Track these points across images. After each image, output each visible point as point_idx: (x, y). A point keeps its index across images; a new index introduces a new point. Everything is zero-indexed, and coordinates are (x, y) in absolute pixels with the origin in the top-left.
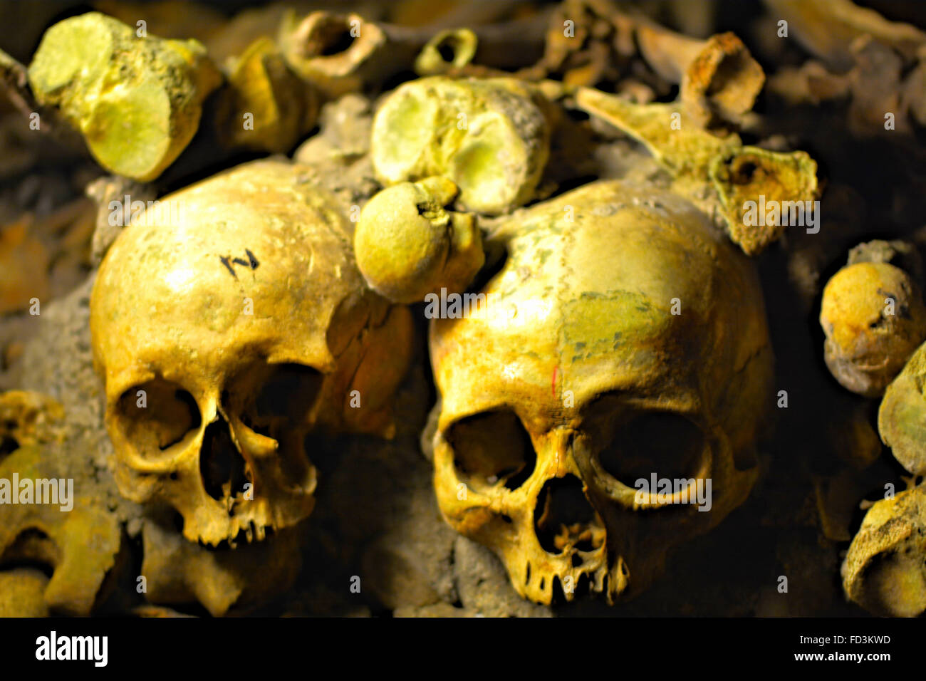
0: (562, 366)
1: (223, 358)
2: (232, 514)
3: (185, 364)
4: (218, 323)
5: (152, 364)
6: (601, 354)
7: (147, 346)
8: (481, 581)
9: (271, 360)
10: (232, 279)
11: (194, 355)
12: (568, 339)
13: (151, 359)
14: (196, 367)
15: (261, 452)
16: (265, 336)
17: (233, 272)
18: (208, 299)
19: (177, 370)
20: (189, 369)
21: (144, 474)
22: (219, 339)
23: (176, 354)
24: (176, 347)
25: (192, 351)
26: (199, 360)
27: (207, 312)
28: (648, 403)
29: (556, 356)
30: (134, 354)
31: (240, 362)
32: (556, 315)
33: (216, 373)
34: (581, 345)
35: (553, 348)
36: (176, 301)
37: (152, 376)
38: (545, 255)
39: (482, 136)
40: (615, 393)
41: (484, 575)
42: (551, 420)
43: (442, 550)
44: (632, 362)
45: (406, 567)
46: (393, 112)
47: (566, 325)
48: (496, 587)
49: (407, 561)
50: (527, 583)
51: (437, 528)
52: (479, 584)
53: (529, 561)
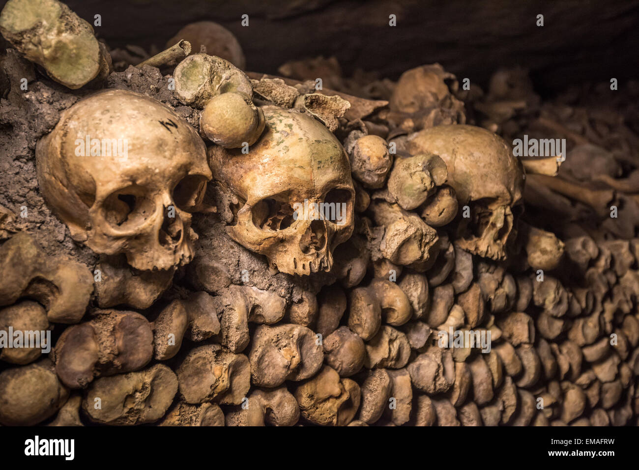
0: (314, 171)
1: (172, 172)
2: (175, 252)
3: (152, 176)
4: (167, 154)
5: (132, 177)
6: (327, 166)
7: (128, 167)
8: (254, 271)
9: (190, 173)
10: (169, 132)
11: (157, 171)
12: (315, 160)
13: (131, 174)
14: (158, 177)
15: (186, 219)
16: (189, 161)
17: (168, 129)
18: (161, 142)
19: (147, 179)
20: (154, 178)
21: (118, 238)
22: (169, 162)
23: (147, 170)
24: (147, 167)
25: (156, 169)
26: (159, 173)
27: (161, 148)
28: (342, 186)
29: (311, 167)
30: (118, 172)
31: (179, 174)
32: (309, 150)
33: (168, 180)
34: (320, 162)
35: (310, 164)
36: (145, 143)
37: (130, 183)
38: (290, 126)
39: (230, 80)
40: (334, 181)
41: (255, 269)
42: (310, 195)
43: (234, 260)
44: (337, 169)
45: (216, 271)
46: (184, 68)
47: (313, 154)
48: (261, 273)
49: (217, 268)
50: (296, 268)
51: (231, 251)
52: (253, 274)
53: (295, 258)
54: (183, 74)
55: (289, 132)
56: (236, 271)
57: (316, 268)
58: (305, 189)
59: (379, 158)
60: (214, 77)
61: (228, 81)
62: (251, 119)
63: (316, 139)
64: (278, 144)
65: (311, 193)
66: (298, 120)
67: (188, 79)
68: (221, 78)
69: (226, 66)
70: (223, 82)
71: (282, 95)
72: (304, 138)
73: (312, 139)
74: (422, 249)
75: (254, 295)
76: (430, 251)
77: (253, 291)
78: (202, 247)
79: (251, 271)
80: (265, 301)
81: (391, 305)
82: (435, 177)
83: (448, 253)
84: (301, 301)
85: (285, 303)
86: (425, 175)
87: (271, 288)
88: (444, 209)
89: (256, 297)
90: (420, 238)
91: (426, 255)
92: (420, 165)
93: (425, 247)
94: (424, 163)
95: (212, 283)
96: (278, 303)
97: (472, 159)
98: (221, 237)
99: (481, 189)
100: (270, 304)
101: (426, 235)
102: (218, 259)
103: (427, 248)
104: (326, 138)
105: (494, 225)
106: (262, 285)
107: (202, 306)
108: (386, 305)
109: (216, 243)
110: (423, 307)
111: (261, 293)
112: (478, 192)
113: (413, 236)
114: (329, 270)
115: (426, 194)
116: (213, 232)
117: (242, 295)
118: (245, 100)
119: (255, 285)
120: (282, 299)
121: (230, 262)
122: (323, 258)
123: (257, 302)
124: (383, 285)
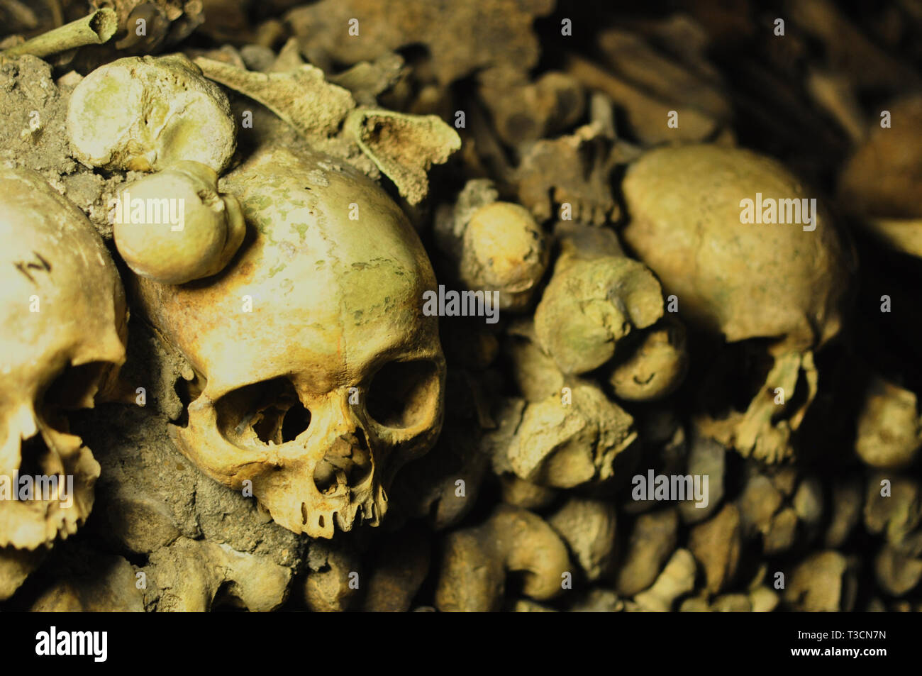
0: (345, 334)
2: (47, 516)
4: (27, 333)
6: (376, 319)
8: (226, 515)
10: (31, 284)
11: (6, 371)
12: (348, 310)
14: (8, 382)
15: (68, 451)
16: (72, 340)
17: (31, 279)
18: (14, 311)
22: (30, 351)
26: (10, 375)
27: (14, 324)
28: (411, 356)
29: (339, 325)
31: (51, 369)
32: (335, 288)
33: (29, 384)
34: (360, 313)
35: (336, 318)
38: (301, 230)
39: (186, 113)
40: (390, 351)
41: (228, 511)
42: (336, 382)
43: (186, 495)
44: (400, 322)
45: (146, 513)
46: (89, 92)
47: (345, 296)
48: (241, 520)
49: (149, 508)
50: (305, 522)
51: (179, 476)
52: (223, 520)
53: (303, 503)
54: (88, 106)
55: (297, 244)
56: (188, 514)
57: (346, 525)
58: (324, 372)
59: (514, 263)
60: (150, 112)
61: (182, 116)
62: (209, 234)
63: (355, 261)
64: (272, 273)
65: (338, 379)
66: (321, 213)
67: (98, 114)
68: (166, 110)
69: (179, 84)
70: (170, 120)
71: (316, 109)
72: (329, 261)
73: (347, 260)
74: (598, 461)
75: (224, 562)
76: (616, 464)
77: (224, 553)
78: (123, 462)
79: (219, 513)
80: (247, 573)
81: (529, 565)
82: (635, 311)
83: (669, 447)
84: (325, 569)
85: (289, 577)
86: (612, 309)
87: (260, 548)
88: (652, 376)
89: (230, 566)
90: (594, 441)
91: (606, 472)
92: (602, 286)
93: (604, 454)
94: (609, 283)
95: (140, 537)
96: (275, 579)
97: (736, 249)
98: (159, 444)
99: (749, 319)
100: (258, 579)
101: (606, 433)
102: (152, 490)
103: (609, 458)
104: (378, 254)
105: (772, 393)
106: (243, 543)
107: (115, 592)
108: (516, 563)
109: (148, 456)
110: (601, 562)
111: (240, 558)
112: (742, 325)
113: (577, 437)
114: (377, 524)
115: (611, 347)
116: (144, 432)
117: (198, 565)
118: (198, 193)
119: (228, 542)
120: (282, 569)
121: (175, 498)
122: (364, 504)
123: (231, 576)
124: (514, 523)
